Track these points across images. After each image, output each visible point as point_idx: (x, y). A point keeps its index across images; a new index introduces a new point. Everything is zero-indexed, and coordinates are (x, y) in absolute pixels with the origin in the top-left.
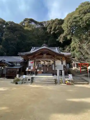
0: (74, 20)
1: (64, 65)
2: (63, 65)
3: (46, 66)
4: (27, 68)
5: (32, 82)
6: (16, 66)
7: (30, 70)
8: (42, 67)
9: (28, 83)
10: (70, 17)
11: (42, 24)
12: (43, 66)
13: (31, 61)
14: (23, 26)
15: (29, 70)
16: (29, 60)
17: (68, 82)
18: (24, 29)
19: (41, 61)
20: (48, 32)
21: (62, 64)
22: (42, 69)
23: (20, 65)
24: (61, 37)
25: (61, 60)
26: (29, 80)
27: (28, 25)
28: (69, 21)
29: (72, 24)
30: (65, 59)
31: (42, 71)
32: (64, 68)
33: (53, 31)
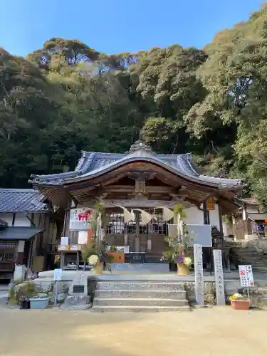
0: (248, 56)
1: (214, 228)
2: (209, 227)
3: (143, 230)
4: (64, 240)
5: (91, 301)
6: (13, 227)
7: (74, 248)
8: (126, 237)
9: (73, 303)
10: (232, 44)
11: (119, 64)
12: (130, 229)
13: (80, 211)
14: (42, 67)
15: (72, 249)
16: (73, 204)
17: (237, 295)
18: (45, 80)
19: (125, 210)
20: (143, 94)
21: (206, 223)
22: (126, 241)
23: (28, 224)
24: (194, 116)
25: (202, 206)
26: (78, 289)
27: (61, 66)
28: (230, 59)
29: (240, 68)
30: (217, 202)
31: (126, 250)
32: (213, 240)
33: (163, 93)
